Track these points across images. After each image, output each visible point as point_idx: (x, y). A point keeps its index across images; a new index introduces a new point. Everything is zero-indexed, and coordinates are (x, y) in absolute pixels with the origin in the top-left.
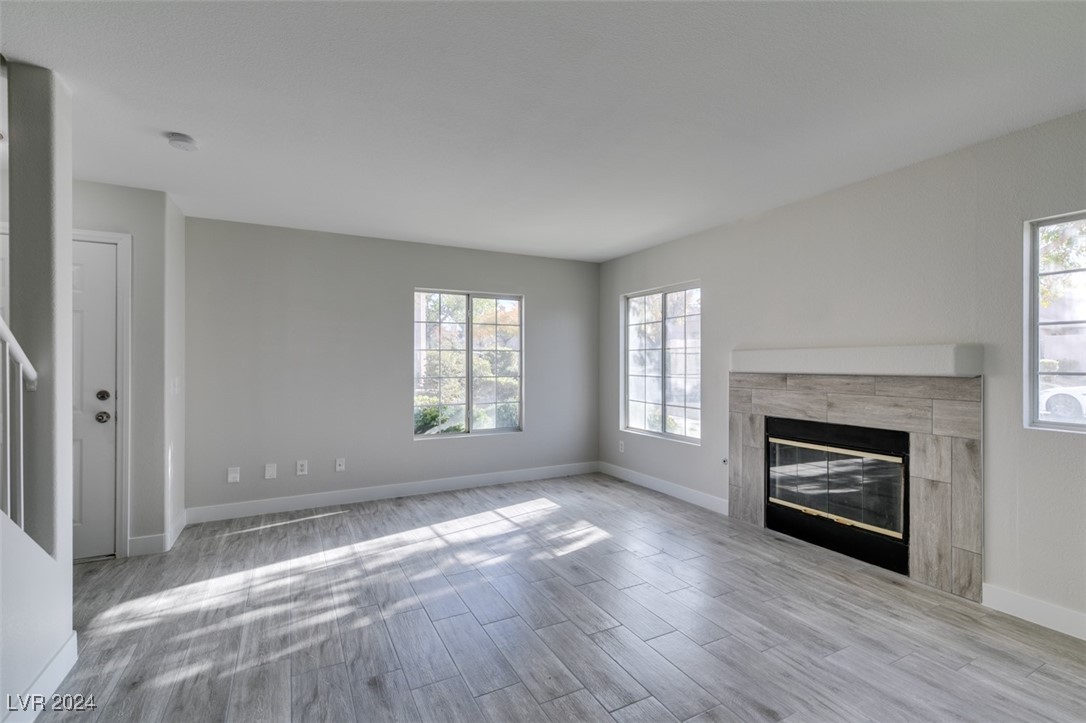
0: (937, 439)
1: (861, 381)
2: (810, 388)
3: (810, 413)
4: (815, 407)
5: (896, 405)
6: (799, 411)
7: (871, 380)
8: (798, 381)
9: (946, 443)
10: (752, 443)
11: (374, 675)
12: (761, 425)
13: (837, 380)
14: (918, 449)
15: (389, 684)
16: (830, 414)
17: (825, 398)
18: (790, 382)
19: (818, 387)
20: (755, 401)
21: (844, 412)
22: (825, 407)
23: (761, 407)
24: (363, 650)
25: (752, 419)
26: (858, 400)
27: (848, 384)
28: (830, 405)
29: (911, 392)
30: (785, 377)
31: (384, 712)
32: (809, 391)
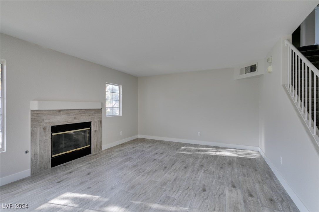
0: (96, 122)
1: (82, 111)
2: (69, 114)
3: (69, 121)
4: (71, 119)
5: (89, 116)
6: (65, 121)
7: (85, 110)
8: (64, 112)
9: (97, 122)
10: (45, 138)
11: (203, 192)
12: (49, 130)
13: (77, 111)
14: (93, 125)
15: (201, 189)
16: (75, 121)
17: (73, 116)
18: (61, 112)
19: (71, 113)
20: (45, 121)
21: (78, 119)
22: (74, 119)
23: (49, 123)
24: (202, 200)
25: (44, 129)
26: (81, 116)
27: (79, 112)
28: (75, 118)
29: (92, 112)
30: (59, 111)
31: (206, 184)
32: (68, 115)
